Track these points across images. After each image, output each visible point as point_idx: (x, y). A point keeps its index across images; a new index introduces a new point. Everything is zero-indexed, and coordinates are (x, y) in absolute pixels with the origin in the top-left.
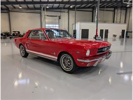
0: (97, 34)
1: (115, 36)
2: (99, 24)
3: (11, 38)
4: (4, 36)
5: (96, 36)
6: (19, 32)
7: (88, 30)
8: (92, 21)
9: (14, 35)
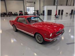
0: (56, 13)
1: (67, 13)
2: (58, 7)
3: (7, 16)
4: (3, 15)
5: (56, 14)
6: (11, 12)
7: (51, 10)
8: (54, 5)
9: (9, 14)
